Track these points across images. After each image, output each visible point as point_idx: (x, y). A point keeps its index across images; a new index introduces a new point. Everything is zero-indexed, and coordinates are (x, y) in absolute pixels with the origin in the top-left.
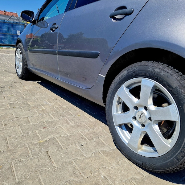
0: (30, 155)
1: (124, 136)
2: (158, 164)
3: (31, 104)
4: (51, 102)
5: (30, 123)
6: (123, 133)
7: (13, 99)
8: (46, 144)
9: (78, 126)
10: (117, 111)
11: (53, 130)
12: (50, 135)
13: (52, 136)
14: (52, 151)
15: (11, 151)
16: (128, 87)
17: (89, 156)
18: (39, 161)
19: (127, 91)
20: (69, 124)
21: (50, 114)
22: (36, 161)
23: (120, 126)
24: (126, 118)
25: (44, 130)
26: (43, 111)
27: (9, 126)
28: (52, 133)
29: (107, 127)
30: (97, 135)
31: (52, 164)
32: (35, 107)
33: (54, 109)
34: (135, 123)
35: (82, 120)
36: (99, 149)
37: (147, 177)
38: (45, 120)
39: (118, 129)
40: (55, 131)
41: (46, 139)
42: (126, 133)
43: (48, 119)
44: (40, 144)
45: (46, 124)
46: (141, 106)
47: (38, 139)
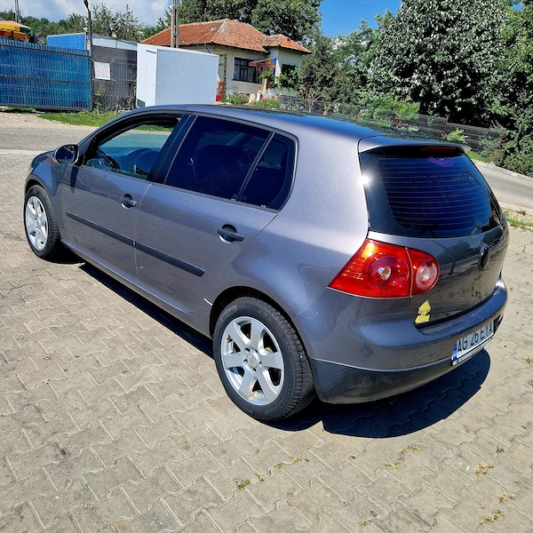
0: (118, 411)
1: (236, 381)
2: (267, 413)
3: (89, 327)
4: (121, 321)
5: (101, 365)
6: (234, 378)
7: (53, 318)
8: (134, 396)
9: (174, 365)
10: (227, 350)
11: (138, 374)
12: (136, 383)
13: (139, 384)
14: (144, 404)
15: (92, 408)
16: (239, 324)
17: (192, 408)
18: (131, 418)
19: (238, 329)
20: (160, 362)
21: (126, 346)
22: (128, 417)
23: (231, 369)
24: (237, 360)
25: (125, 376)
26: (113, 340)
27: (71, 371)
28: (138, 379)
29: (213, 362)
30: (201, 379)
31: (148, 421)
32: (96, 333)
33: (130, 335)
34: (246, 367)
35: (180, 355)
36: (204, 399)
37: (257, 427)
38: (121, 358)
39: (229, 373)
40: (142, 376)
41: (132, 389)
42: (238, 376)
43: (125, 356)
44: (127, 396)
45: (126, 366)
46: (252, 348)
47: (122, 390)
